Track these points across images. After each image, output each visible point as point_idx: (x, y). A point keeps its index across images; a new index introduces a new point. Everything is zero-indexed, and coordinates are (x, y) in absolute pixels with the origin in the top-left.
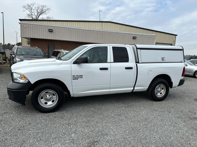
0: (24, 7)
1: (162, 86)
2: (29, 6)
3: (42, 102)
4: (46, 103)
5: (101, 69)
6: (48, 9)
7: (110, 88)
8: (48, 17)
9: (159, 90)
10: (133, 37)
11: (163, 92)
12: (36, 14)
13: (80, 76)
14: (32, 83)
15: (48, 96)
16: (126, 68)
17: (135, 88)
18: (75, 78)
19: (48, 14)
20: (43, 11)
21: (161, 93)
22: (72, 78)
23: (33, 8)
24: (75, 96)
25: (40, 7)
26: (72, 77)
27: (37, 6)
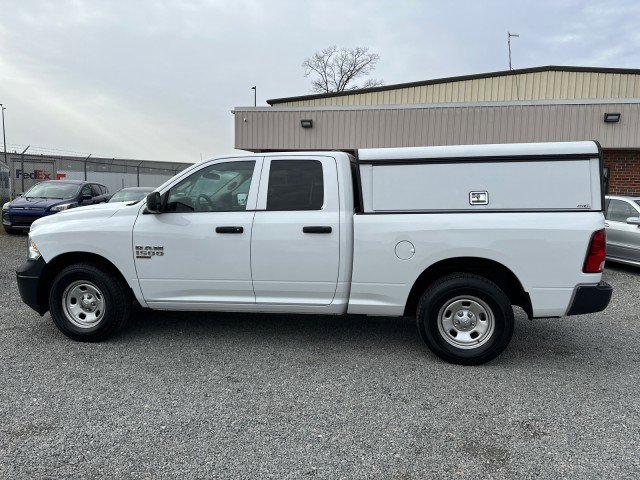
0: (307, 64)
1: (479, 305)
2: (320, 59)
3: (73, 311)
4: (82, 316)
5: (220, 230)
6: (373, 58)
7: (255, 294)
8: (370, 83)
9: (465, 317)
10: (607, 115)
11: (485, 329)
12: (338, 78)
13: (155, 248)
14: (47, 260)
15: (86, 296)
16: (308, 230)
17: (352, 302)
18: (144, 253)
19: (372, 72)
20: (357, 68)
21: (474, 335)
22: (135, 255)
23: (331, 61)
24: (152, 305)
25: (350, 57)
26: (135, 250)
27: (339, 55)
